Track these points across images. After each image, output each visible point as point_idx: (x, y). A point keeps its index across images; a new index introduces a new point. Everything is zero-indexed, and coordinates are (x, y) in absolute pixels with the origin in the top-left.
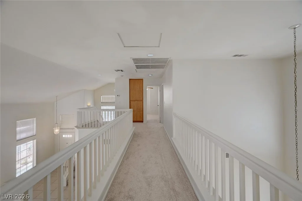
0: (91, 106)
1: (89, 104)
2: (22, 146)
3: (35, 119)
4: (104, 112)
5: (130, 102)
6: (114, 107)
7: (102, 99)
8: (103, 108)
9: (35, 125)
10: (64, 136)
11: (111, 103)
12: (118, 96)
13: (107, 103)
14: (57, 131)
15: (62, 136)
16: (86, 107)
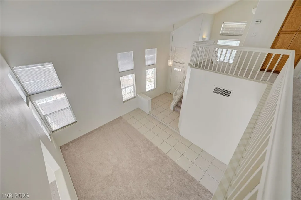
0: (206, 39)
1: (204, 36)
2: (149, 70)
3: (156, 49)
4: (220, 50)
5: (279, 34)
6: (236, 43)
7: (223, 28)
8: (220, 42)
9: (156, 55)
10: (175, 69)
11: (234, 35)
12: (257, 21)
13: (228, 35)
14: (170, 63)
15: (174, 69)
16: (200, 40)
